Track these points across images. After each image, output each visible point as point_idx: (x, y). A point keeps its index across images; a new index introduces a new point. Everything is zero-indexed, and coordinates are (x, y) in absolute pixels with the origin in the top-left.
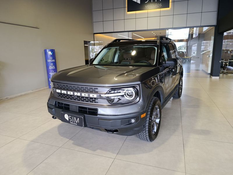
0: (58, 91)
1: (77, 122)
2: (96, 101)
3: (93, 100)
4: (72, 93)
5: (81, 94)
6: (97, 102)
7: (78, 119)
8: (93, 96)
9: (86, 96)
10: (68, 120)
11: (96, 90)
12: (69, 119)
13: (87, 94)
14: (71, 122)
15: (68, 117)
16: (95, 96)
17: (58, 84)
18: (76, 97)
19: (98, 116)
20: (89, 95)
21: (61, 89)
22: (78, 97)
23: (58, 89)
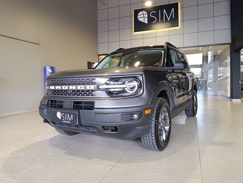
0: (52, 88)
1: (70, 120)
2: (93, 93)
3: (90, 92)
4: (67, 88)
5: (77, 87)
6: (95, 95)
7: (72, 115)
8: (90, 87)
9: (82, 88)
10: (60, 119)
11: (94, 81)
12: (62, 117)
13: (83, 87)
14: (63, 120)
15: (60, 115)
16: (92, 87)
17: (52, 80)
18: (71, 92)
19: (95, 110)
20: (85, 87)
21: (55, 85)
22: (74, 91)
23: (52, 85)
